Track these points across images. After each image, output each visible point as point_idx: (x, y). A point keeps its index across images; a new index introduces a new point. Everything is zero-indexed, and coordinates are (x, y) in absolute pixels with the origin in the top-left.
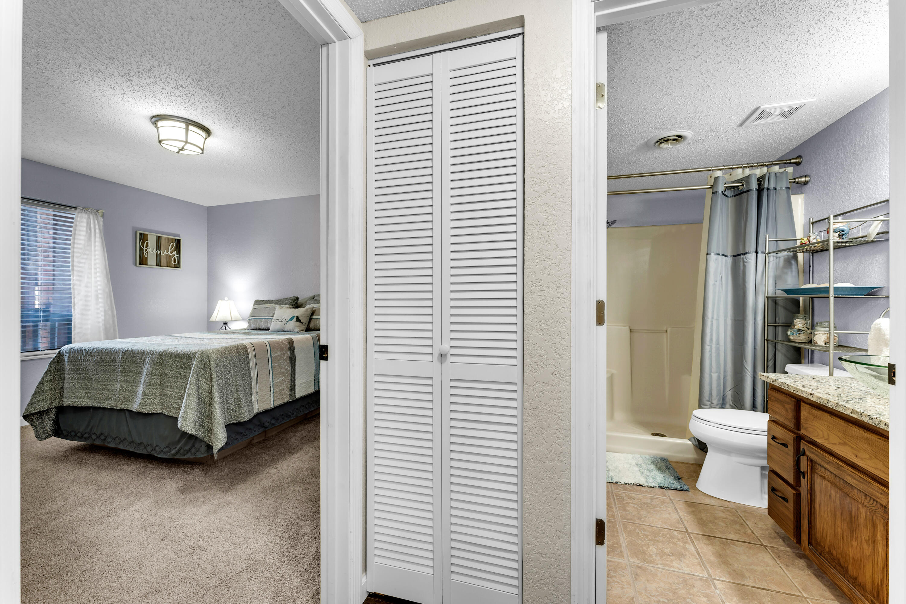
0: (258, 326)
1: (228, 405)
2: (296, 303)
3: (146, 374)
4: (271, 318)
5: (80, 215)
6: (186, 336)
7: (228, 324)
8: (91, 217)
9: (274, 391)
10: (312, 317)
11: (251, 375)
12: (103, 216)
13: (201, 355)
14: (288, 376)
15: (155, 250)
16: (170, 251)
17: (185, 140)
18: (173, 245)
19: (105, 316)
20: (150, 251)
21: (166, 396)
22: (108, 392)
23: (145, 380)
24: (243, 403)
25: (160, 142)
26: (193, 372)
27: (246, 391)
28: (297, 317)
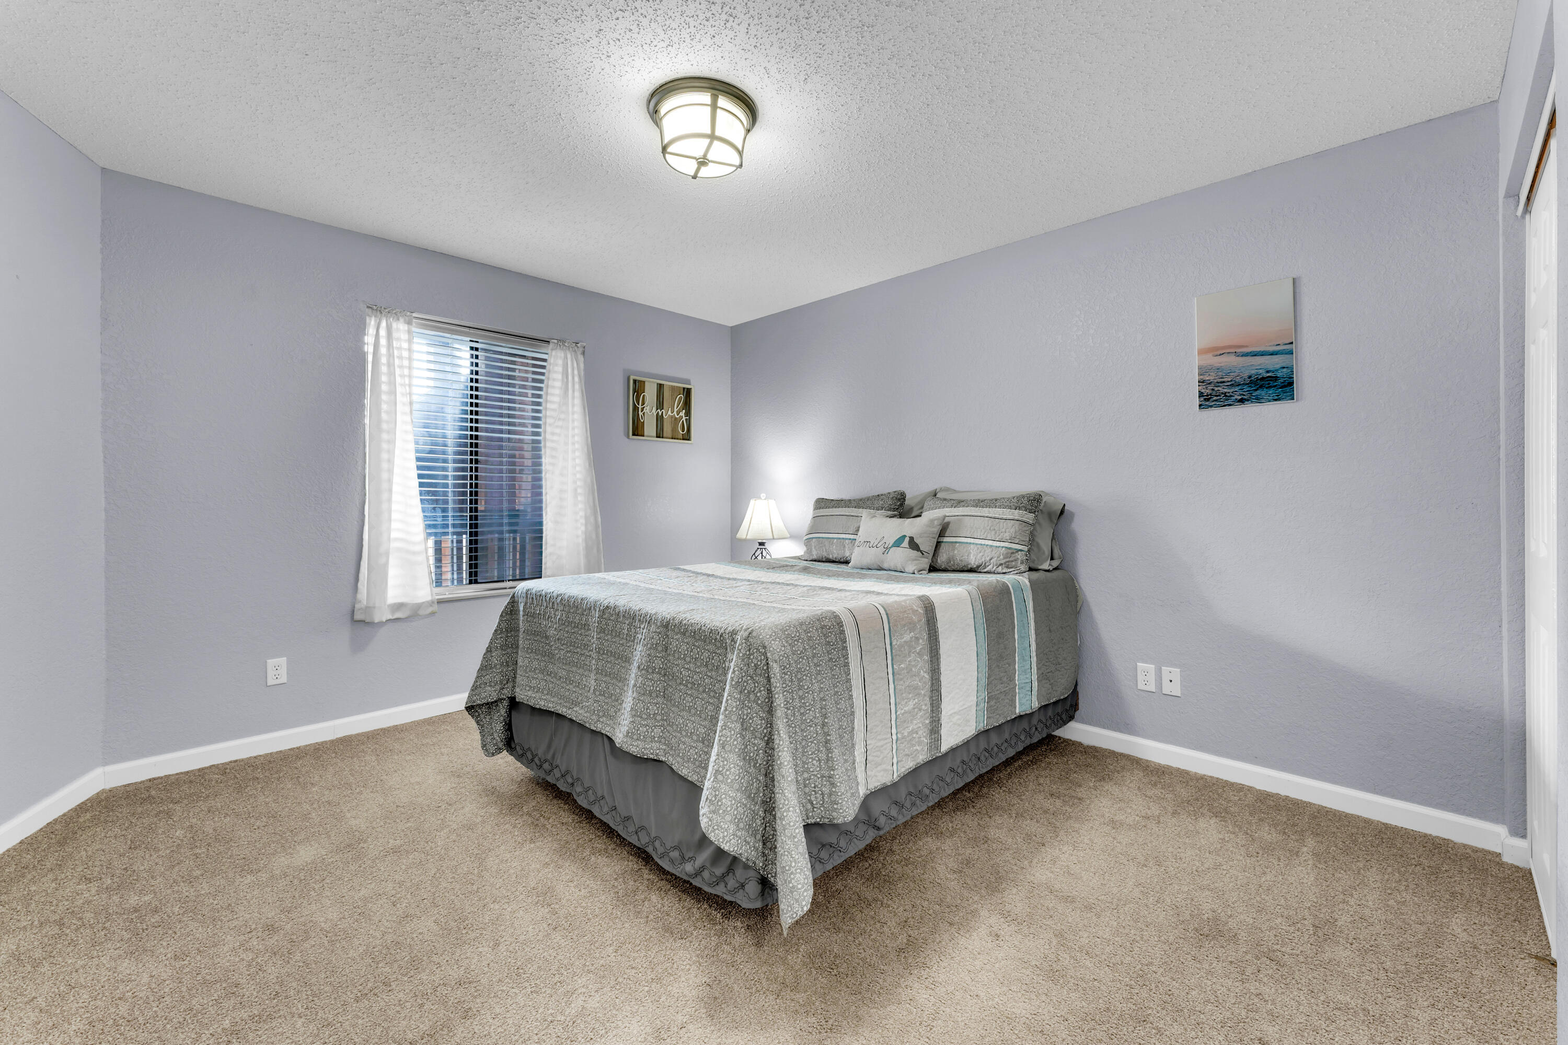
0: (825, 554)
1: (806, 775)
2: (902, 505)
3: (639, 667)
4: (852, 537)
5: (554, 353)
6: (704, 571)
7: (767, 546)
8: (569, 356)
9: (899, 736)
10: (941, 539)
11: (851, 696)
12: (583, 353)
13: (747, 639)
14: (925, 695)
15: (654, 409)
16: (676, 410)
17: (709, 132)
18: (681, 398)
19: (586, 525)
20: (648, 411)
21: (675, 727)
22: (578, 689)
23: (636, 681)
24: (839, 773)
25: (664, 149)
26: (731, 685)
27: (844, 740)
28: (912, 539)
